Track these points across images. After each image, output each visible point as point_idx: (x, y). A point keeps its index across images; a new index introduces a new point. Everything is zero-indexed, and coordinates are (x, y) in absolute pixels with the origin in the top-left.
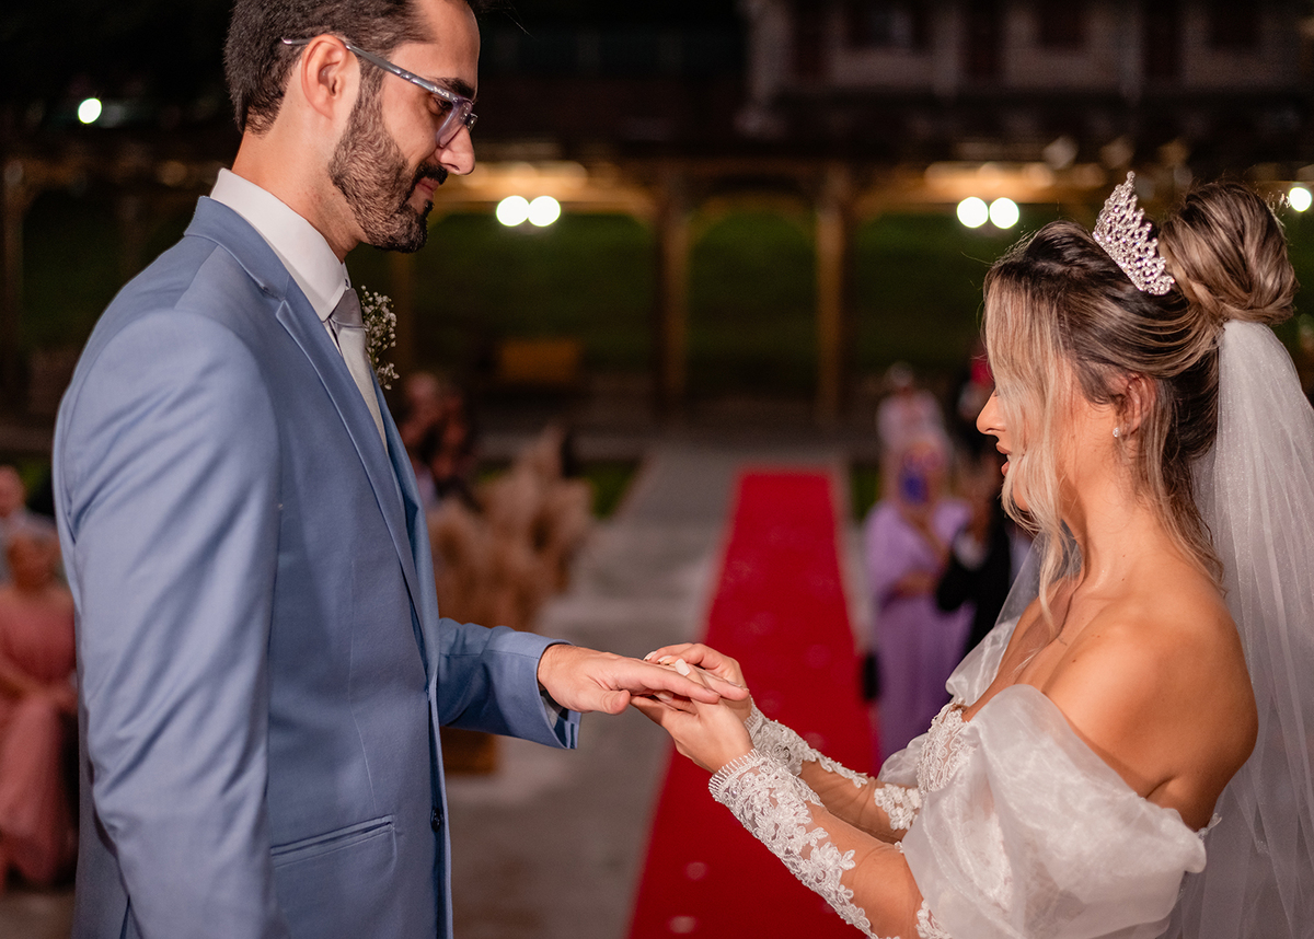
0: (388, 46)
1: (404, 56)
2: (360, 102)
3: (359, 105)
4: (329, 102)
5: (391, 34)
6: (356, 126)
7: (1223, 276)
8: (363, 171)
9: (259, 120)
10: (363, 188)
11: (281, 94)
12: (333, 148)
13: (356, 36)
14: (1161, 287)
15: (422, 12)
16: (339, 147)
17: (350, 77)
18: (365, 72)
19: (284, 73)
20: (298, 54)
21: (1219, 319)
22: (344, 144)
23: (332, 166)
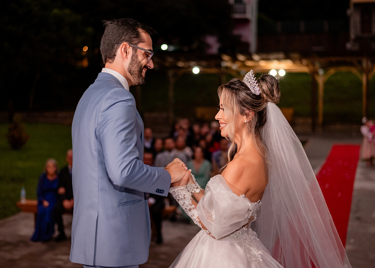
0: (136, 44)
1: (140, 45)
2: (133, 55)
3: (133, 56)
4: (126, 56)
5: (137, 41)
6: (133, 59)
7: (269, 93)
8: (135, 69)
9: (110, 61)
10: (135, 72)
11: (115, 55)
12: (128, 65)
13: (130, 42)
14: (258, 93)
15: (142, 36)
16: (129, 65)
17: (130, 50)
18: (133, 49)
19: (116, 51)
20: (119, 47)
21: (267, 101)
22: (130, 64)
23: (128, 69)
